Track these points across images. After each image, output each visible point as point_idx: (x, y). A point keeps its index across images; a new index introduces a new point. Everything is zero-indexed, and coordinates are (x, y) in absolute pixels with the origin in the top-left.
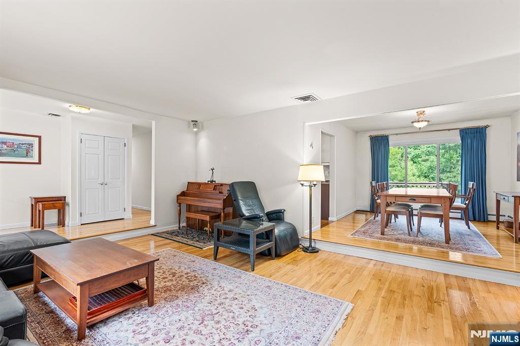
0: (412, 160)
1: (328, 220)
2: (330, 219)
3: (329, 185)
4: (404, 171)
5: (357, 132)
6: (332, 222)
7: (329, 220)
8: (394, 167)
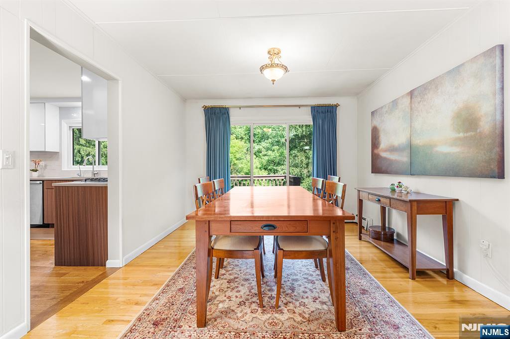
0: (255, 154)
1: (105, 266)
2: (110, 264)
3: (106, 188)
4: (249, 164)
5: (185, 99)
6: (114, 270)
7: (107, 266)
8: (241, 159)
